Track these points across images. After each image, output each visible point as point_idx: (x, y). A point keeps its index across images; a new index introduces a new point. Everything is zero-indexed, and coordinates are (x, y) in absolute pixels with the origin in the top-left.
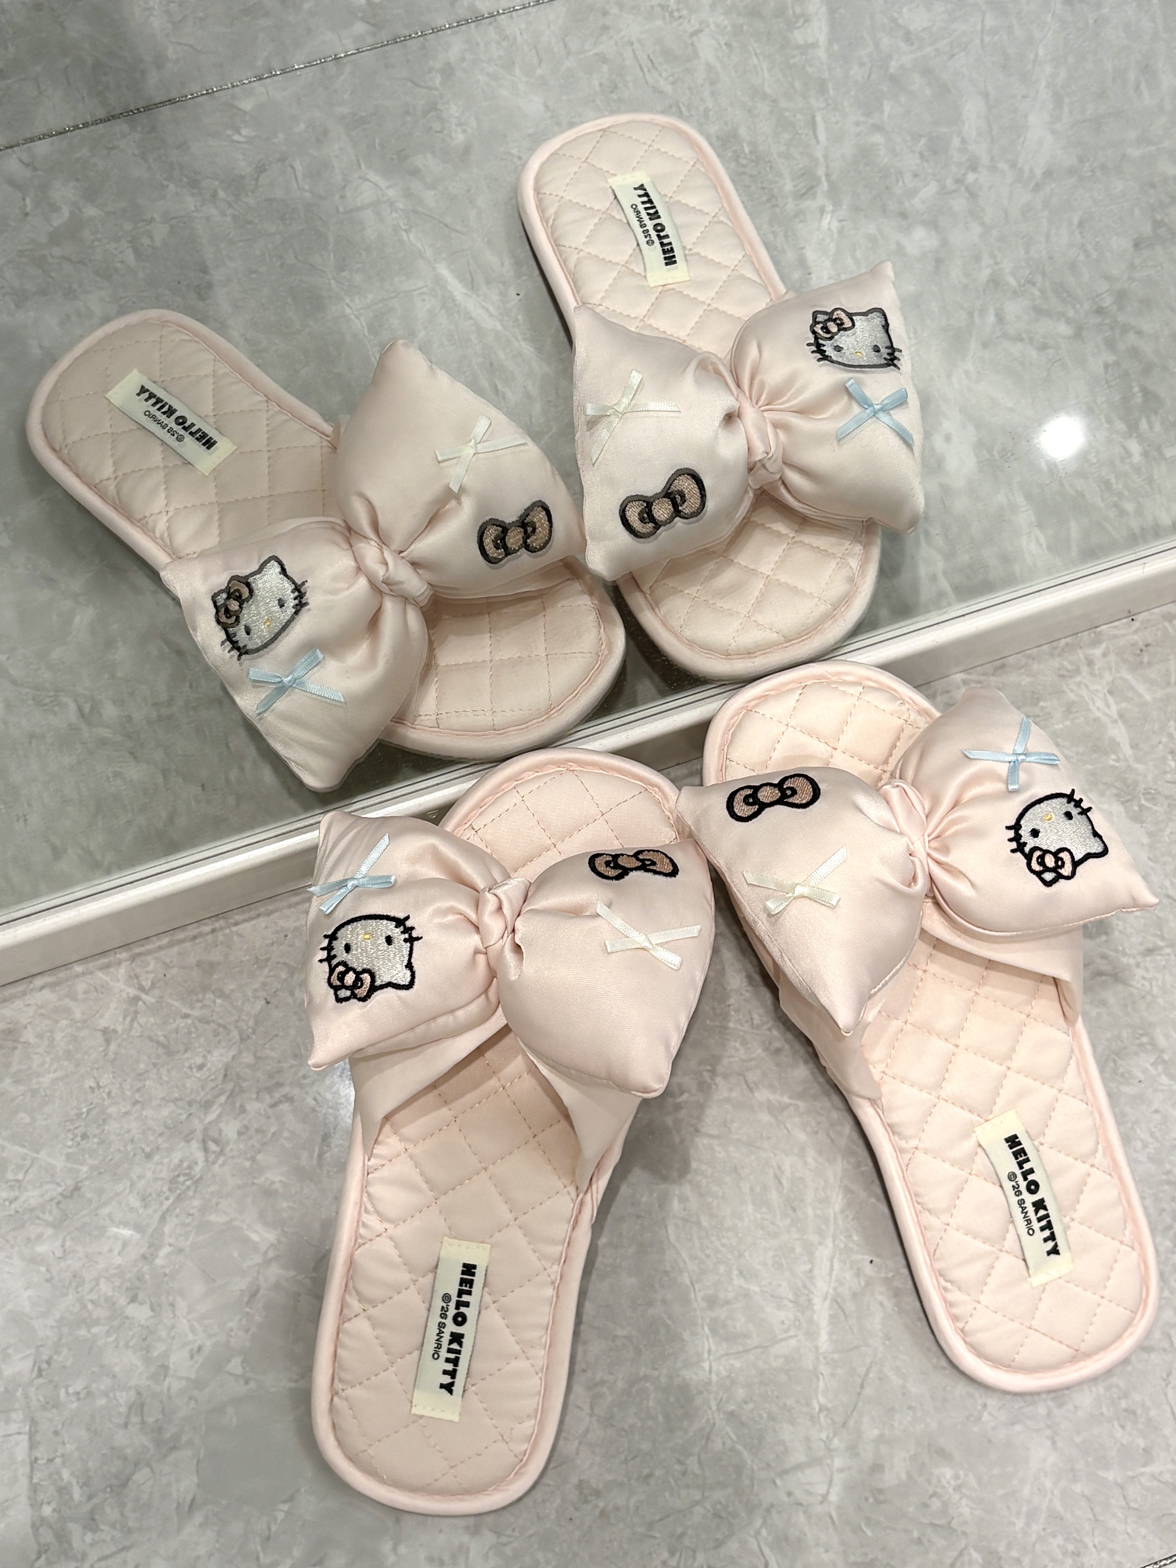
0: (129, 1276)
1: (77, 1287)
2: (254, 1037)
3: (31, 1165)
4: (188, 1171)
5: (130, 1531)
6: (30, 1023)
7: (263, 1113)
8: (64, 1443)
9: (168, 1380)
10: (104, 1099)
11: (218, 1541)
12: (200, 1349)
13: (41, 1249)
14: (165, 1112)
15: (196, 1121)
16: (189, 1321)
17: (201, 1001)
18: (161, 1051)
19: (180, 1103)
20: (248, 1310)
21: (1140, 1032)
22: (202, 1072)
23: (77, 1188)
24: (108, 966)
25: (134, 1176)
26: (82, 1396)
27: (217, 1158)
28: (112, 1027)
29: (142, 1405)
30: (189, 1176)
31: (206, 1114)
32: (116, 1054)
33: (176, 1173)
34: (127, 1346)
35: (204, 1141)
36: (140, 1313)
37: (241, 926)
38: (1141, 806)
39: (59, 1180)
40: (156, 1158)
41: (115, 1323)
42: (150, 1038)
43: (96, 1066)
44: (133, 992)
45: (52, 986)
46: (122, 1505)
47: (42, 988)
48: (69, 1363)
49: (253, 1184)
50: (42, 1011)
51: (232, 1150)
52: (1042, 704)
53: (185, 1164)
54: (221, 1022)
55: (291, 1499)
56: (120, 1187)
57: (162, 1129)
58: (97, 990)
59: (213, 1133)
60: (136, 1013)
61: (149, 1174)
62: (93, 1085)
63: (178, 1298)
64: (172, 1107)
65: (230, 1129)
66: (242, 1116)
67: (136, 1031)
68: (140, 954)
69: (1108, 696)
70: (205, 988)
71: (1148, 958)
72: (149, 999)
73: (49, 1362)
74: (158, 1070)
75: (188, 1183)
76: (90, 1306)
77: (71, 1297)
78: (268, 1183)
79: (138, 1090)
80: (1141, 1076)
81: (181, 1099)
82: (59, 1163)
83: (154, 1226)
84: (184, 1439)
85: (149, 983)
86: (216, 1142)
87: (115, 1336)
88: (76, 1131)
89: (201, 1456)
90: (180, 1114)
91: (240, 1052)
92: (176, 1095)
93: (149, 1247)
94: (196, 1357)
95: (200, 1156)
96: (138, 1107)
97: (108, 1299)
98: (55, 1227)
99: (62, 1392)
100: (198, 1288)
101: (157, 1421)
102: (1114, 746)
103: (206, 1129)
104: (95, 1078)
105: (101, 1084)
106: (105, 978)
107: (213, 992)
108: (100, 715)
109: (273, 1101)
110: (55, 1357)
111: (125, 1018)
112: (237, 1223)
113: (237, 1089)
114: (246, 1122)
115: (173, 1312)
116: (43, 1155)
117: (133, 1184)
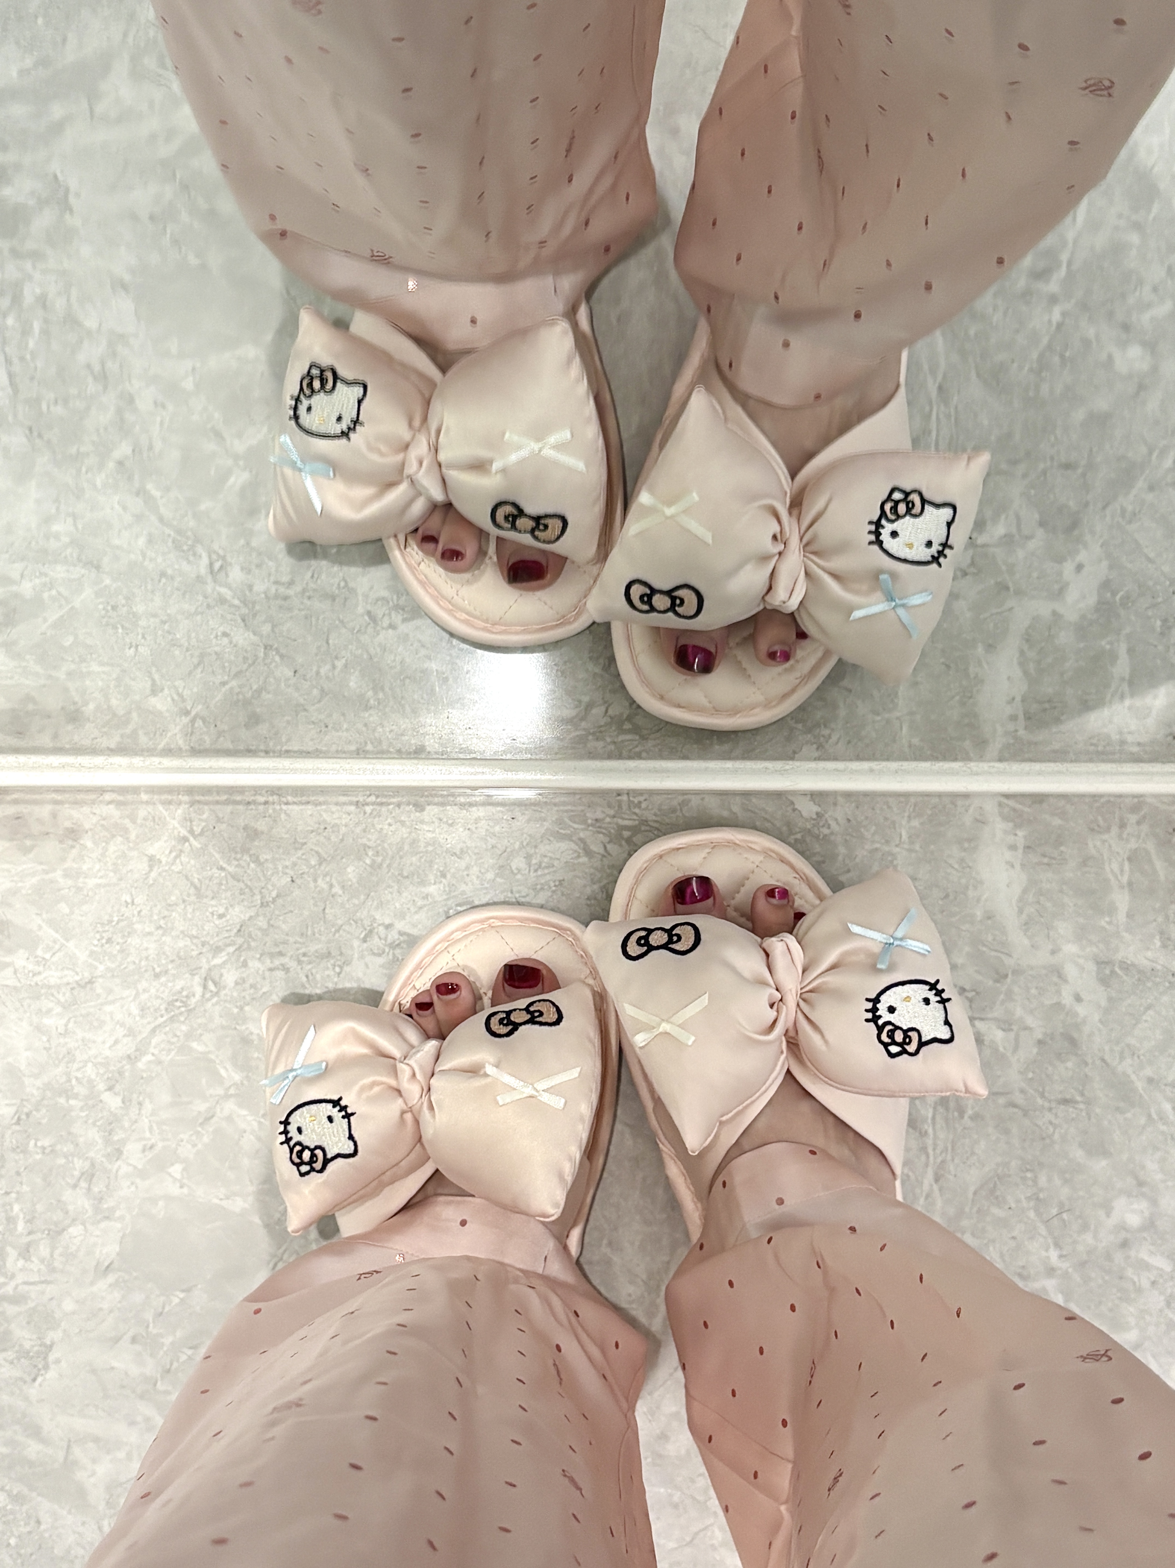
0: (112, 1068)
1: (68, 1062)
2: (272, 906)
3: (59, 950)
4: (184, 999)
5: (53, 1270)
6: (91, 829)
7: (260, 972)
8: (21, 1183)
9: (119, 1163)
10: (134, 916)
11: (120, 1302)
12: (151, 1147)
13: (47, 1021)
14: (181, 944)
15: (204, 960)
16: (150, 1121)
17: (238, 860)
18: (192, 891)
19: (195, 941)
20: (199, 1129)
21: (1028, 1167)
22: (221, 921)
23: (91, 982)
24: (170, 803)
25: (140, 987)
26: (47, 1151)
27: (212, 997)
28: (158, 857)
29: (93, 1175)
30: (185, 1004)
31: (213, 957)
32: (155, 880)
33: (175, 998)
34: (94, 1124)
35: (205, 979)
36: (113, 1102)
37: (290, 807)
38: (1113, 972)
39: (78, 970)
40: (163, 979)
41: (91, 1102)
42: (187, 878)
43: (136, 885)
44: (184, 832)
45: (119, 804)
46: (53, 1248)
47: (110, 803)
48: (44, 1121)
49: (235, 1029)
50: (103, 822)
51: (226, 995)
52: (1062, 848)
53: (185, 993)
54: (249, 883)
55: (188, 1290)
56: (126, 993)
57: (174, 957)
58: (154, 820)
59: (215, 974)
60: (181, 851)
61: (153, 991)
62: (129, 901)
63: (147, 1101)
64: (188, 942)
65: (230, 977)
66: (244, 969)
67: (177, 868)
68: (199, 802)
69: (1126, 863)
70: (245, 850)
71: (1062, 1107)
72: (196, 844)
73: (28, 1115)
74: (185, 907)
75: (183, 1009)
76: (74, 1082)
77: (60, 1069)
78: (247, 1032)
79: (164, 918)
80: (1013, 1205)
81: (196, 937)
82: (82, 956)
83: (144, 1035)
84: (118, 1214)
85: (199, 830)
86: (215, 983)
87: (87, 1113)
88: (104, 935)
89: (127, 1232)
90: (193, 950)
91: (257, 915)
92: (194, 932)
93: (137, 1050)
94: (147, 1153)
95: (199, 990)
96: (160, 932)
97: (90, 1081)
98: (64, 1008)
99: (32, 1143)
100: (165, 1098)
101: (100, 1192)
102: (1112, 910)
103: (210, 969)
104: (132, 895)
105: (135, 901)
106: (164, 811)
107: (250, 856)
108: (227, 575)
109: (271, 966)
110: (34, 1113)
111: (171, 852)
112: (212, 1057)
113: (245, 946)
114: (244, 975)
115: (140, 1109)
116: (71, 945)
117: (137, 995)
